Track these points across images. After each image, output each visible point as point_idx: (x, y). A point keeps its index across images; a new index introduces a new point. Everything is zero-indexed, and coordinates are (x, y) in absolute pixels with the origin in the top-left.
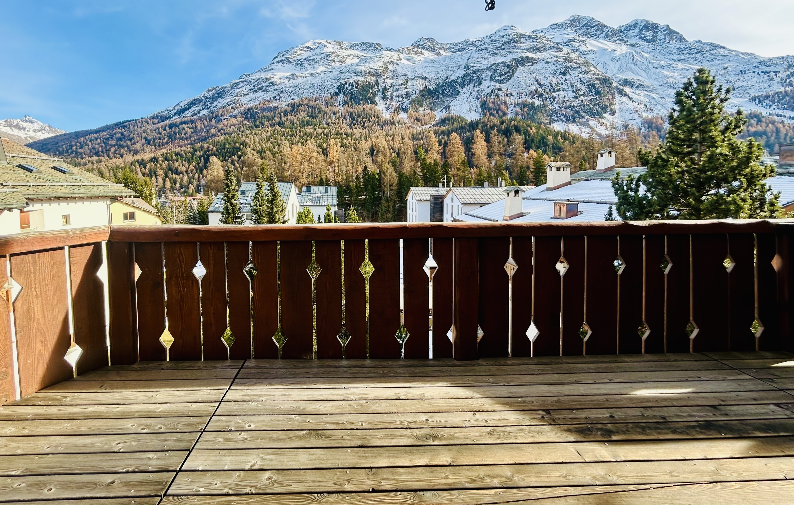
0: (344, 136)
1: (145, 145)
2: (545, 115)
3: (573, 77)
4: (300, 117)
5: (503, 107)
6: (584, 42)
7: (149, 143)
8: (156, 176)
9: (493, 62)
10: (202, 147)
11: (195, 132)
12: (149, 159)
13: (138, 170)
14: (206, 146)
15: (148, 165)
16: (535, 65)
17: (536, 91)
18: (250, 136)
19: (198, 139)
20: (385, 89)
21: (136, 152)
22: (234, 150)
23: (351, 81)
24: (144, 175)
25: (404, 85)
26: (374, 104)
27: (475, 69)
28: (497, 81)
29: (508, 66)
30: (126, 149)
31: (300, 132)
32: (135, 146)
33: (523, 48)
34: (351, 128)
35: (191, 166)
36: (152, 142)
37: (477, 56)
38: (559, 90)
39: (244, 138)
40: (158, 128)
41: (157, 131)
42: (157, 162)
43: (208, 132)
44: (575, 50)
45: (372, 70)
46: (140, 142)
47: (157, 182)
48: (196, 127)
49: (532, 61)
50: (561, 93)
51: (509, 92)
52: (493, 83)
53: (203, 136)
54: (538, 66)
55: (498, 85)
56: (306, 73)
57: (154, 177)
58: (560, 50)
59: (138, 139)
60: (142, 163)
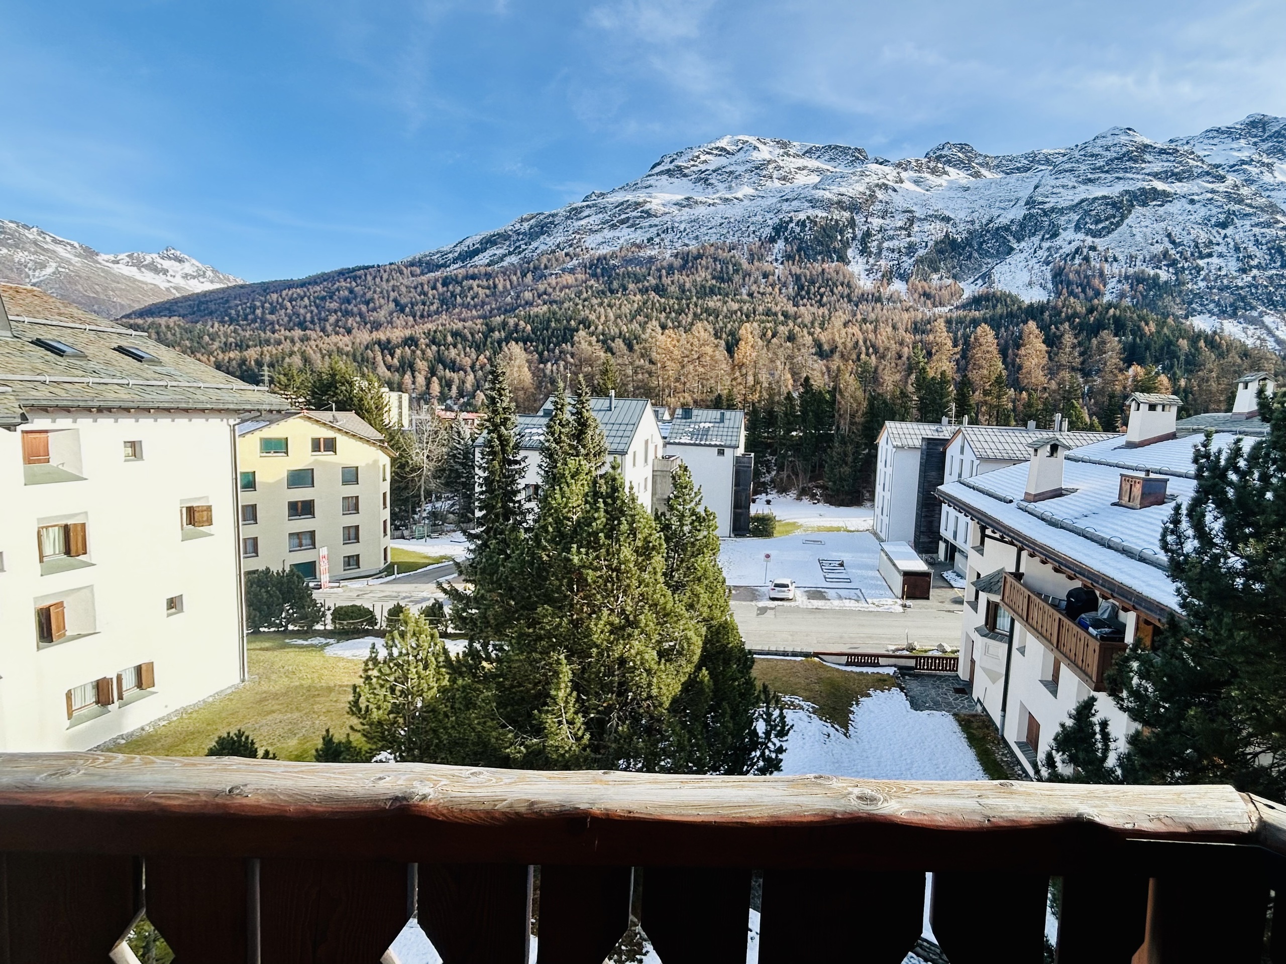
0: (781, 318)
1: (395, 314)
2: (1178, 300)
3: (1241, 231)
4: (698, 279)
5: (1096, 282)
6: (1269, 166)
7: (402, 310)
8: (413, 372)
9: (1083, 196)
10: (504, 324)
11: (494, 294)
12: (400, 340)
13: (379, 358)
14: (512, 322)
15: (398, 352)
16: (1167, 205)
17: (1166, 254)
18: (598, 309)
19: (499, 309)
20: (868, 234)
21: (377, 326)
22: (565, 333)
23: (802, 216)
24: (389, 369)
25: (906, 230)
26: (844, 261)
27: (1047, 206)
28: (1089, 232)
29: (1114, 205)
30: (358, 319)
31: (696, 305)
32: (375, 314)
33: (1147, 171)
34: (796, 305)
35: (482, 357)
36: (407, 309)
37: (1053, 182)
38: (1210, 255)
39: (587, 312)
40: (422, 285)
41: (419, 290)
42: (416, 346)
43: (518, 296)
44: (1249, 181)
45: (845, 199)
46: (385, 307)
47: (414, 383)
48: (495, 286)
49: (1165, 197)
50: (1215, 260)
51: (1110, 253)
52: (1081, 236)
53: (508, 305)
54: (1173, 208)
55: (1089, 240)
56: (715, 196)
57: (409, 373)
58: (1222, 179)
59: (382, 301)
60: (387, 347)
